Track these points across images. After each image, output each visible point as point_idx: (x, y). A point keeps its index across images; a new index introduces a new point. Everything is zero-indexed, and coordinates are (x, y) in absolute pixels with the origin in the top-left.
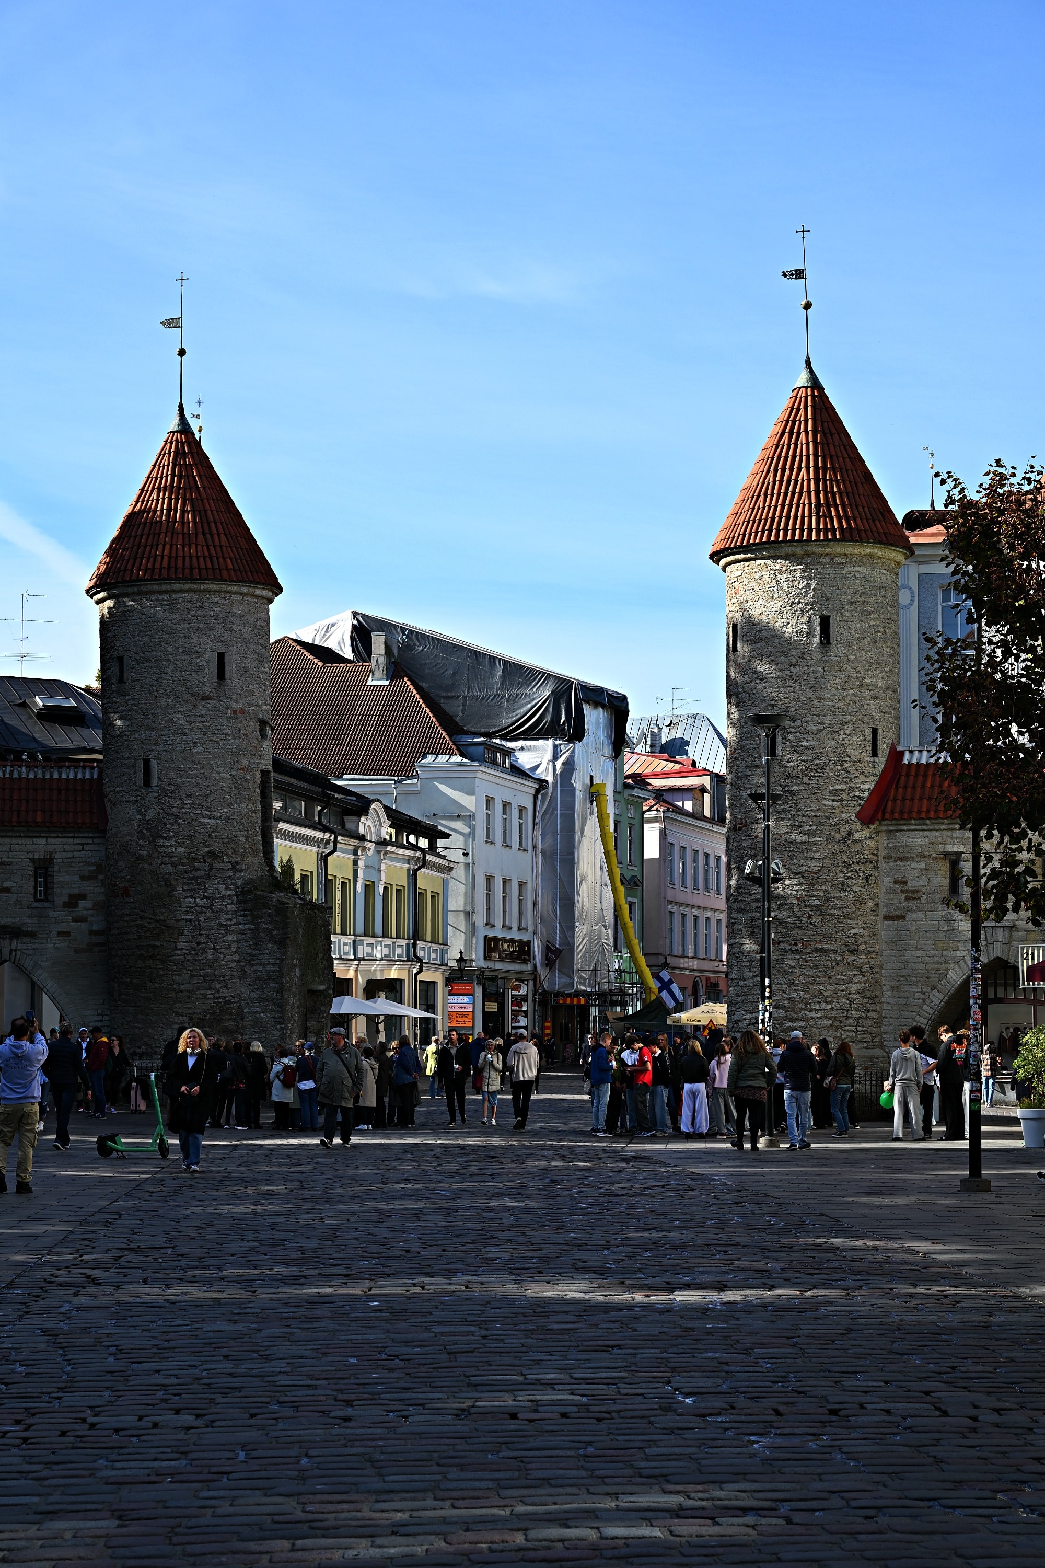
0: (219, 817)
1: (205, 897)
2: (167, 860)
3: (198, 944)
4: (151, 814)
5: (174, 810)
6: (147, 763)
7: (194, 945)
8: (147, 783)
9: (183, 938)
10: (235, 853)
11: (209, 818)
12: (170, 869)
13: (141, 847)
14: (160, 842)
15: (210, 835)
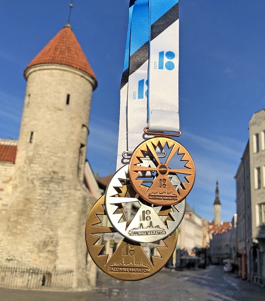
0: (59, 157)
1: (48, 190)
2: (34, 173)
3: (42, 210)
4: (31, 154)
5: (40, 153)
6: (32, 133)
7: (40, 211)
8: (31, 142)
9: (36, 207)
10: (64, 172)
11: (55, 157)
12: (34, 177)
13: (24, 167)
14: (32, 165)
15: (54, 164)
